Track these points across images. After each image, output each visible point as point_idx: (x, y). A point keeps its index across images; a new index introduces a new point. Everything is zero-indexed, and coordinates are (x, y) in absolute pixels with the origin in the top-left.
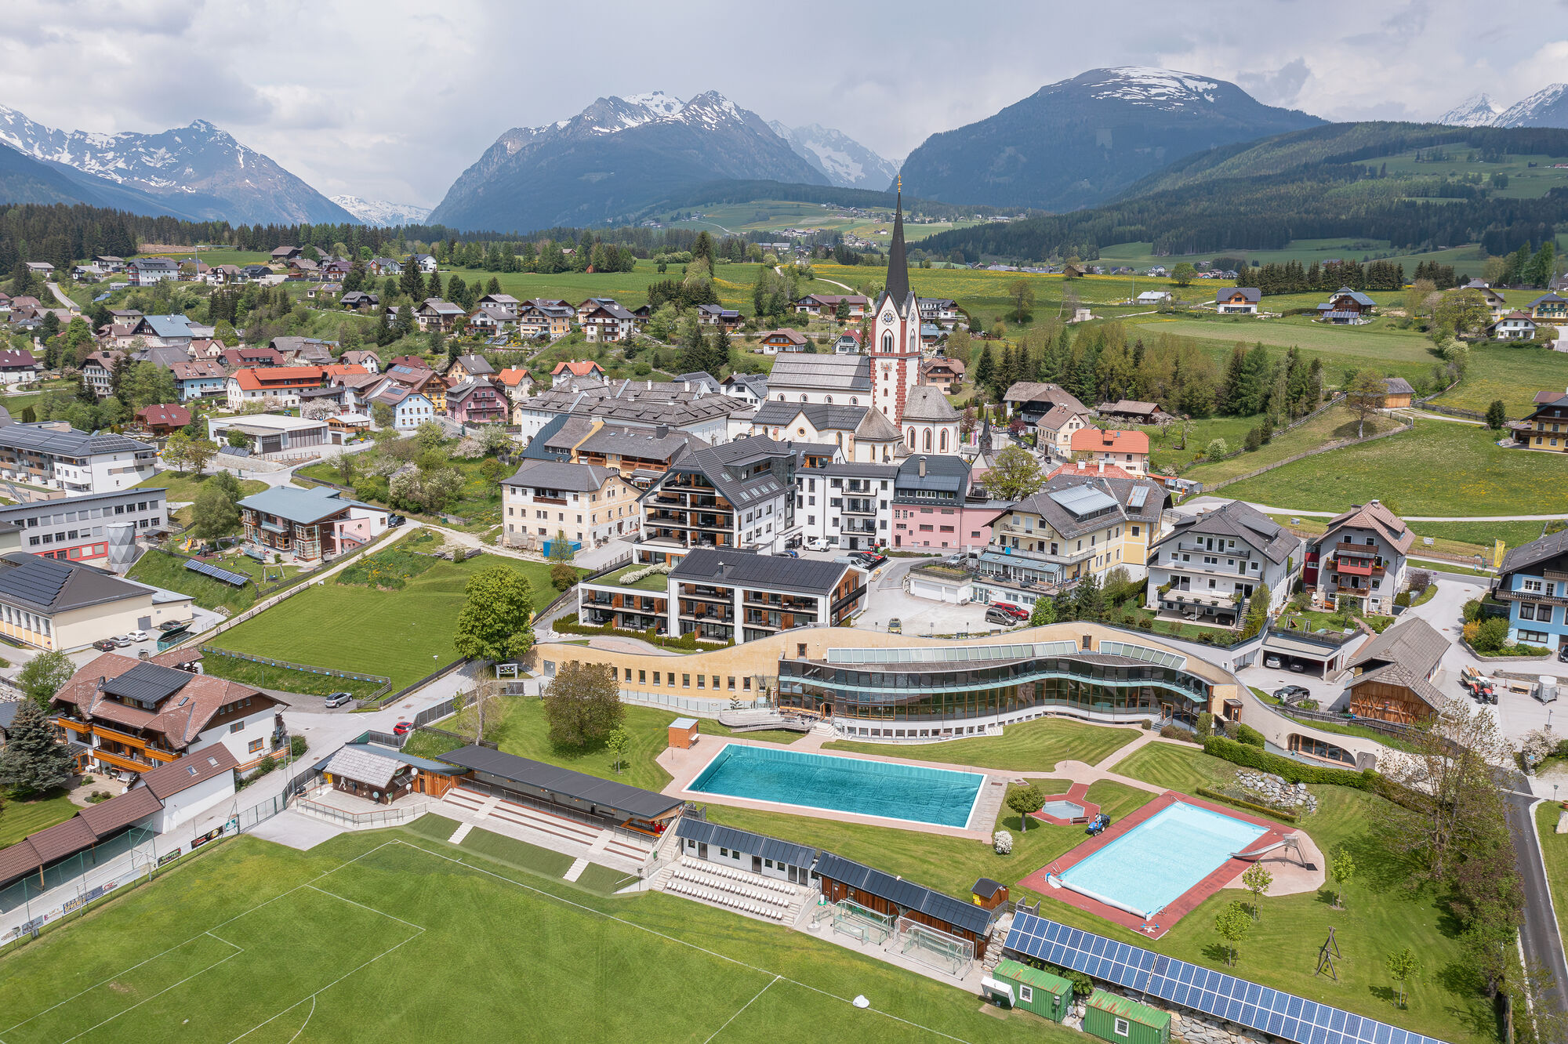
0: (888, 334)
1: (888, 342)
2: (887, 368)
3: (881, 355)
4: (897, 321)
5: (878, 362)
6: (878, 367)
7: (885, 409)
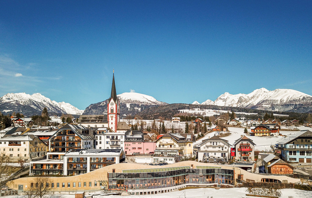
0: (112, 108)
1: (112, 111)
2: (112, 117)
3: (110, 114)
4: (115, 105)
5: (110, 115)
6: (110, 117)
7: (112, 128)
